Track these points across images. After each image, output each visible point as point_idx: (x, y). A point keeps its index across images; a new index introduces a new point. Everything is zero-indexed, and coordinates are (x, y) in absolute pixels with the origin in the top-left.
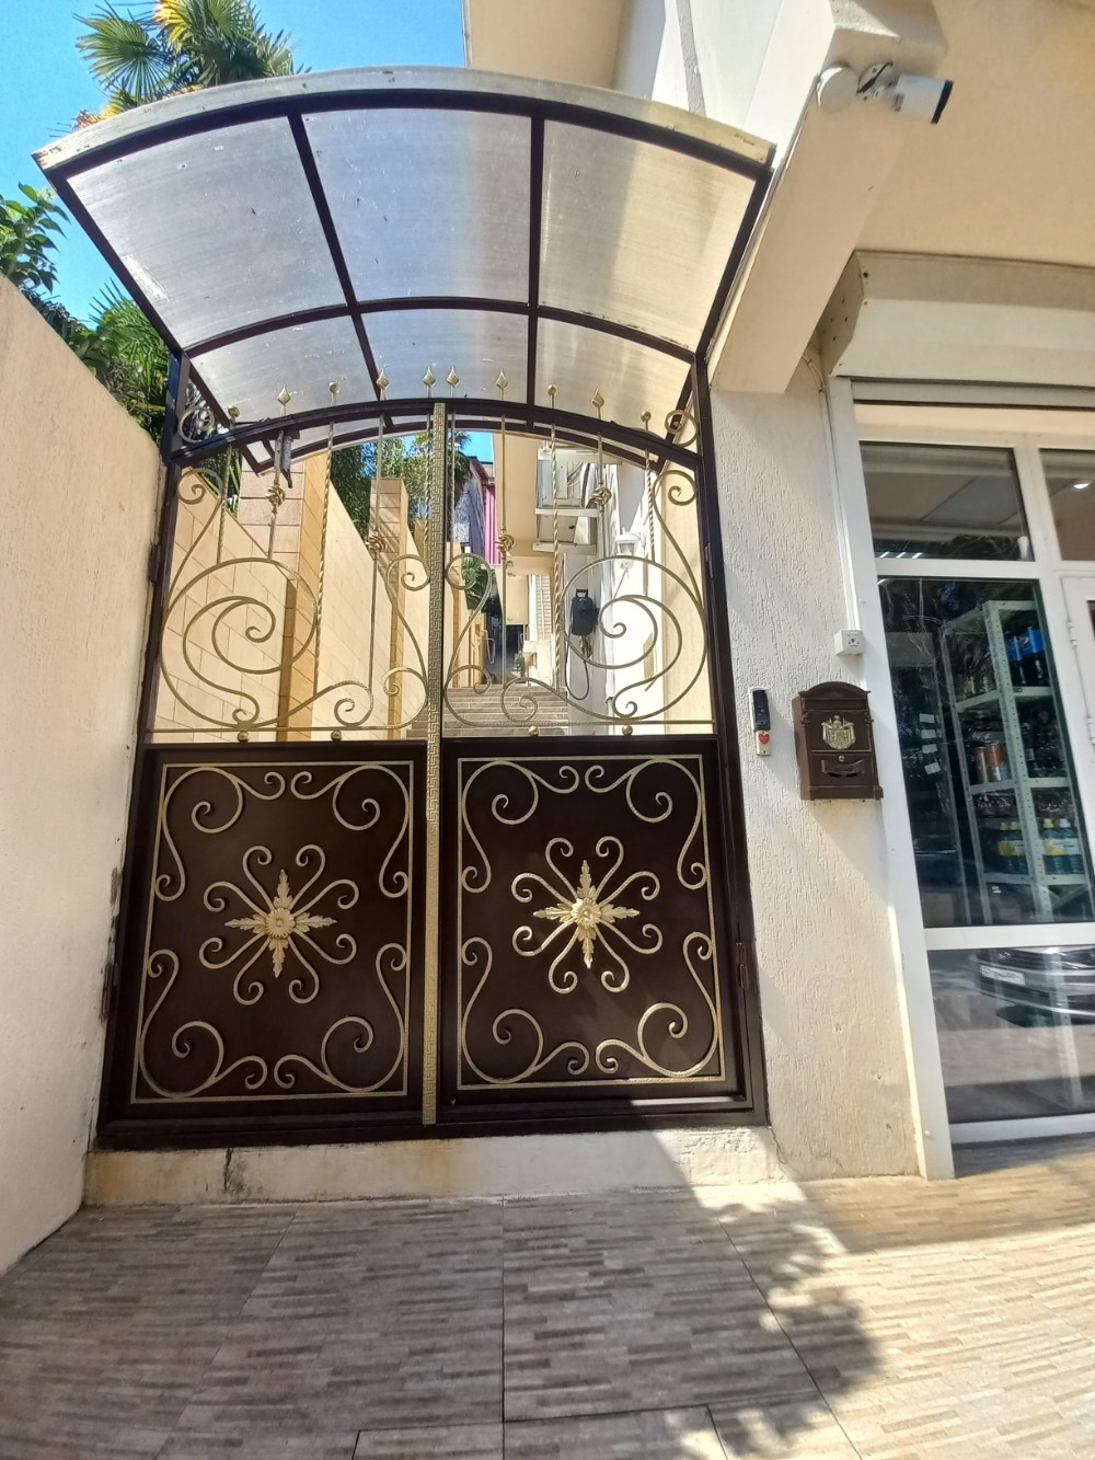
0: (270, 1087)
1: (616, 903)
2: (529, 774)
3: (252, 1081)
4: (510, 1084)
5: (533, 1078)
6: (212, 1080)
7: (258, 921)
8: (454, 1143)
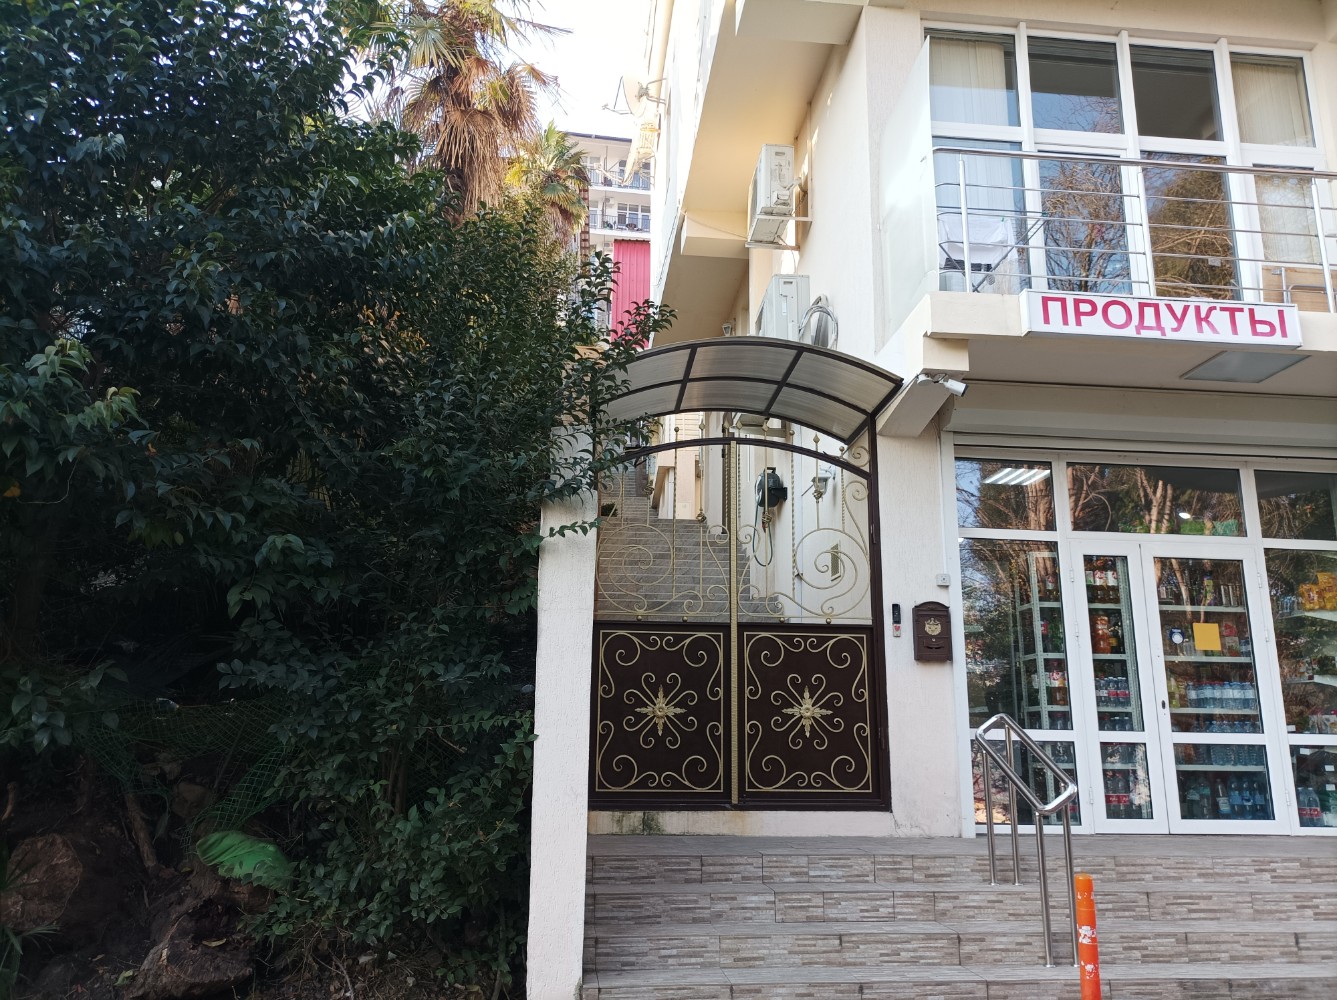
0: (659, 786)
1: (821, 707)
2: (779, 641)
3: (652, 783)
4: (770, 789)
5: (781, 787)
6: (633, 782)
7: (650, 709)
8: (747, 813)
